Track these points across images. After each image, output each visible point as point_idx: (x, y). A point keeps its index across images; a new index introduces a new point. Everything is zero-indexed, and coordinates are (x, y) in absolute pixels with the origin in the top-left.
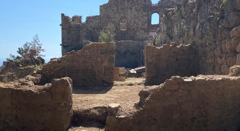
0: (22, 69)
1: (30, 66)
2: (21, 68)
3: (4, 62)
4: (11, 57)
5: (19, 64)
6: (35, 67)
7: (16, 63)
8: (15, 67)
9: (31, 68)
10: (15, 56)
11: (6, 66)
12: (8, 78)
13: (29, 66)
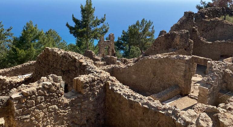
0: (207, 22)
1: (219, 17)
2: (207, 20)
3: (185, 13)
4: (201, 4)
5: (205, 14)
6: (225, 19)
7: (201, 13)
8: (200, 18)
9: (219, 21)
10: (206, 3)
11: (187, 18)
12: (180, 38)
13: (217, 18)
